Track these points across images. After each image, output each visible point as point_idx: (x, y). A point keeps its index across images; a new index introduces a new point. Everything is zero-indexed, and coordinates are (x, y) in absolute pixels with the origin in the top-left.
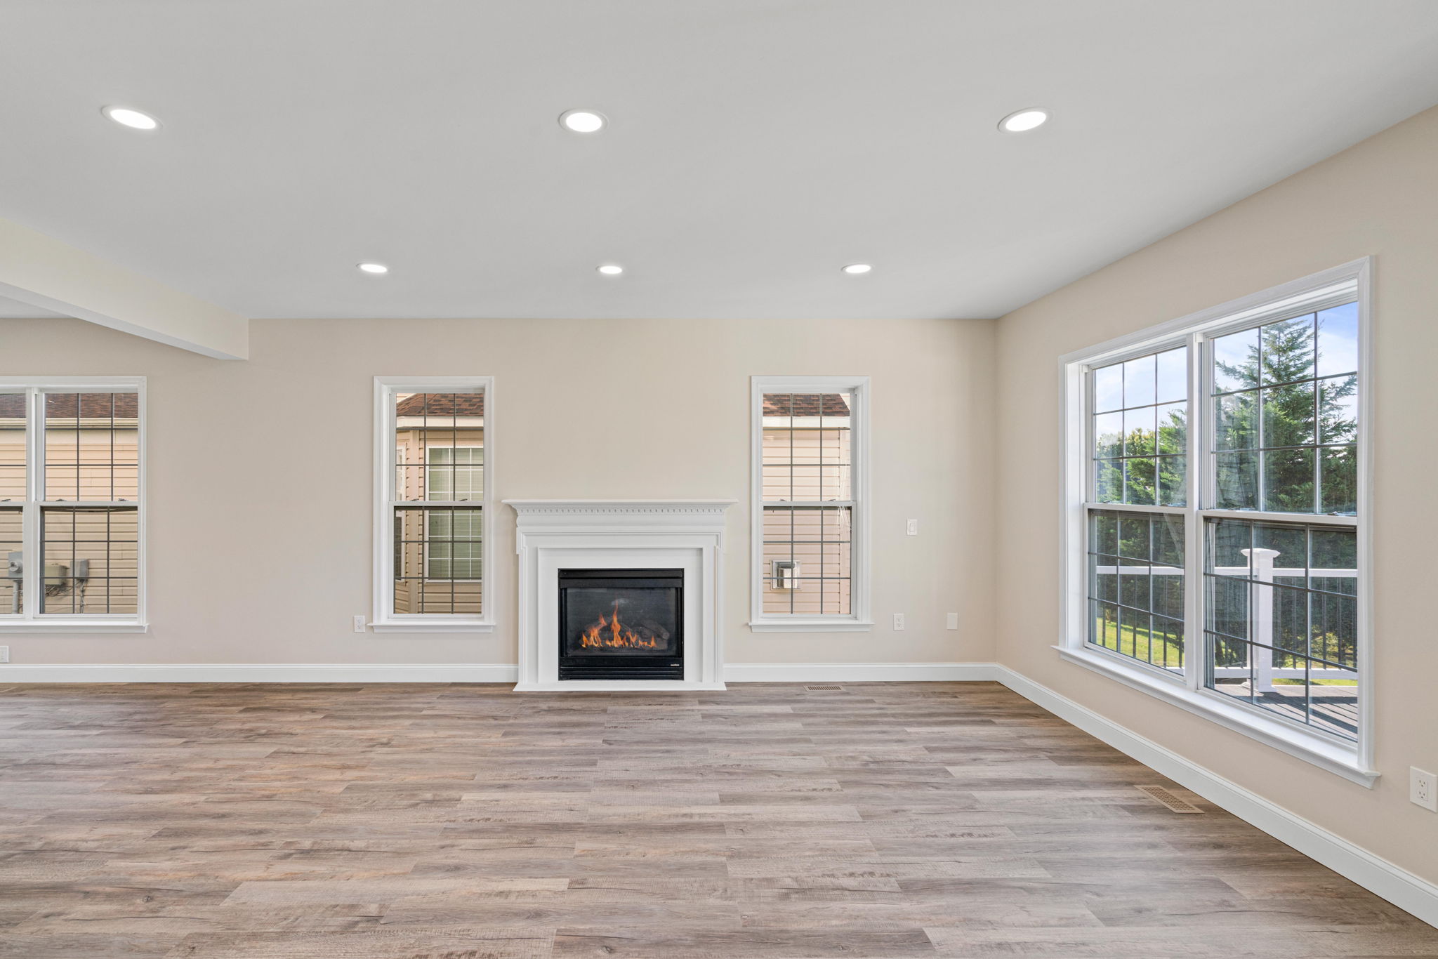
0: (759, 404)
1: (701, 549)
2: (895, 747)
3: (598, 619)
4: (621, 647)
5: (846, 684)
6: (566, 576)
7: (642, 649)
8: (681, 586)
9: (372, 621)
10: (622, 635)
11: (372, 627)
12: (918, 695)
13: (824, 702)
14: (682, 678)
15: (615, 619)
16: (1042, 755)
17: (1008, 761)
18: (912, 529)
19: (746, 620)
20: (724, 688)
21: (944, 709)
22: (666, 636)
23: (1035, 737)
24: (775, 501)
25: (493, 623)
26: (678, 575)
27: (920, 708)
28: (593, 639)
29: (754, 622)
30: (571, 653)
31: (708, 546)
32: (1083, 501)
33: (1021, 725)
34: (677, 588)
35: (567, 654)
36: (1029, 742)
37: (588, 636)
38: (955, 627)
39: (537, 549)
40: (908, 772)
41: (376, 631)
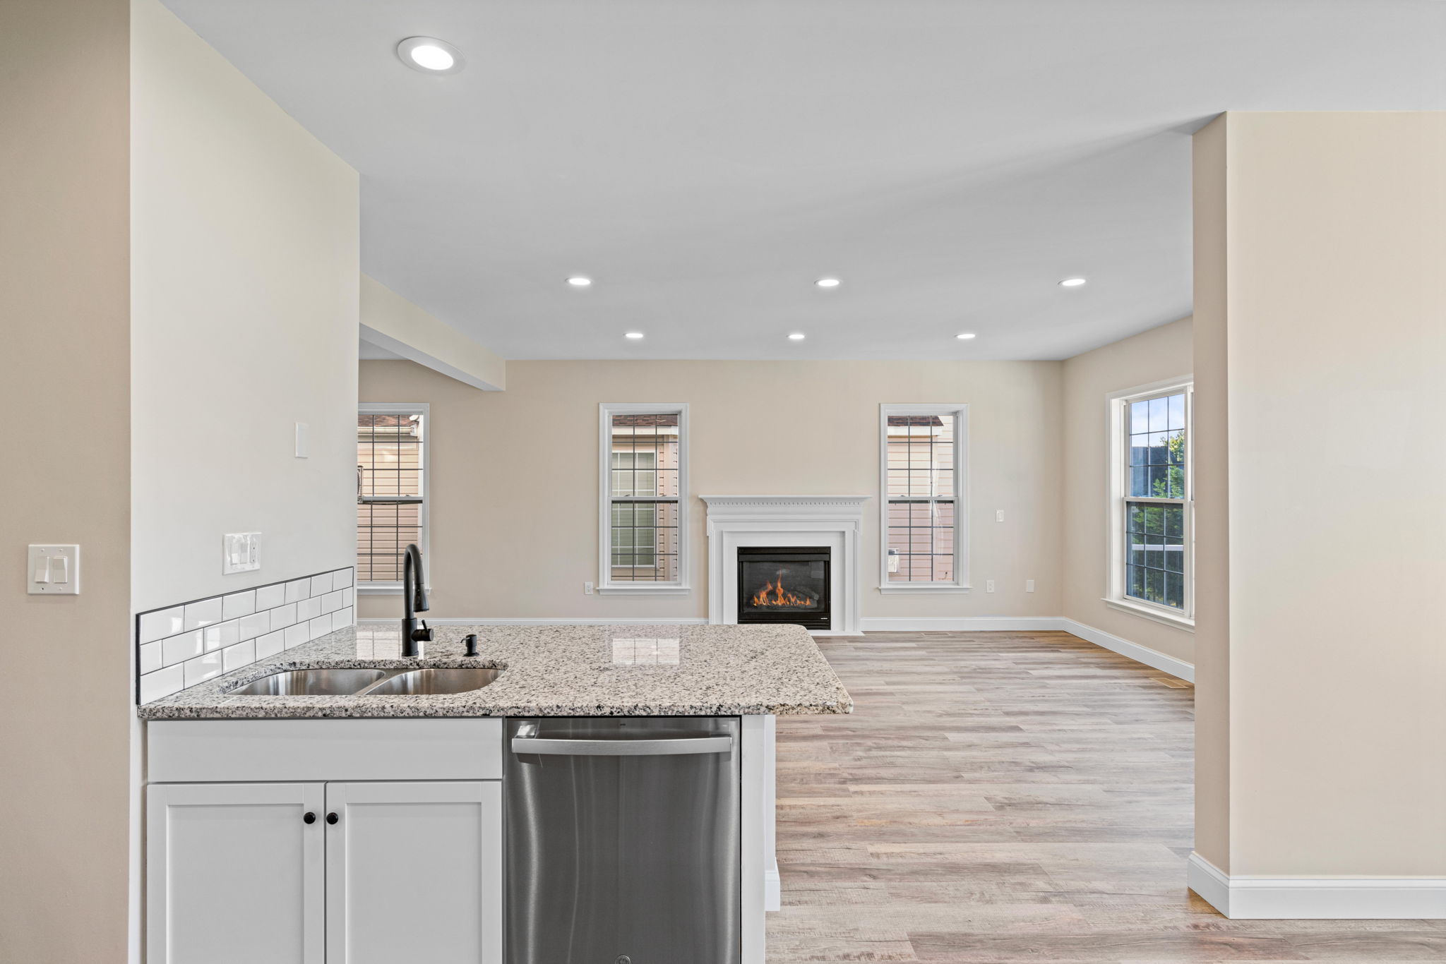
0: (885, 421)
1: (844, 532)
2: (993, 662)
3: (765, 585)
4: (783, 606)
5: (951, 632)
6: (742, 551)
7: (798, 607)
8: (828, 560)
9: (598, 586)
10: (784, 596)
11: (598, 590)
12: (1005, 638)
13: (938, 641)
14: (830, 629)
15: (779, 585)
16: (1092, 666)
17: (1068, 668)
18: (1000, 517)
19: (877, 585)
20: (863, 635)
21: (1024, 645)
22: (816, 597)
23: (1087, 658)
24: (897, 497)
25: (688, 587)
26: (826, 551)
27: (1007, 644)
28: (762, 599)
29: (883, 586)
30: (746, 610)
31: (848, 529)
32: (1123, 495)
33: (1078, 652)
34: (825, 562)
35: (743, 610)
36: (1083, 660)
37: (759, 598)
38: (1032, 590)
39: (722, 532)
40: (1002, 673)
41: (601, 593)
